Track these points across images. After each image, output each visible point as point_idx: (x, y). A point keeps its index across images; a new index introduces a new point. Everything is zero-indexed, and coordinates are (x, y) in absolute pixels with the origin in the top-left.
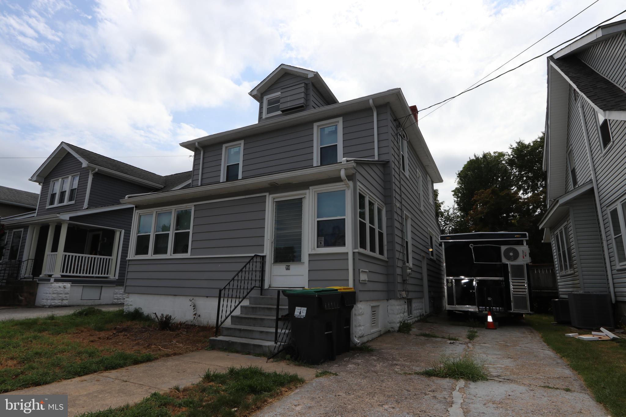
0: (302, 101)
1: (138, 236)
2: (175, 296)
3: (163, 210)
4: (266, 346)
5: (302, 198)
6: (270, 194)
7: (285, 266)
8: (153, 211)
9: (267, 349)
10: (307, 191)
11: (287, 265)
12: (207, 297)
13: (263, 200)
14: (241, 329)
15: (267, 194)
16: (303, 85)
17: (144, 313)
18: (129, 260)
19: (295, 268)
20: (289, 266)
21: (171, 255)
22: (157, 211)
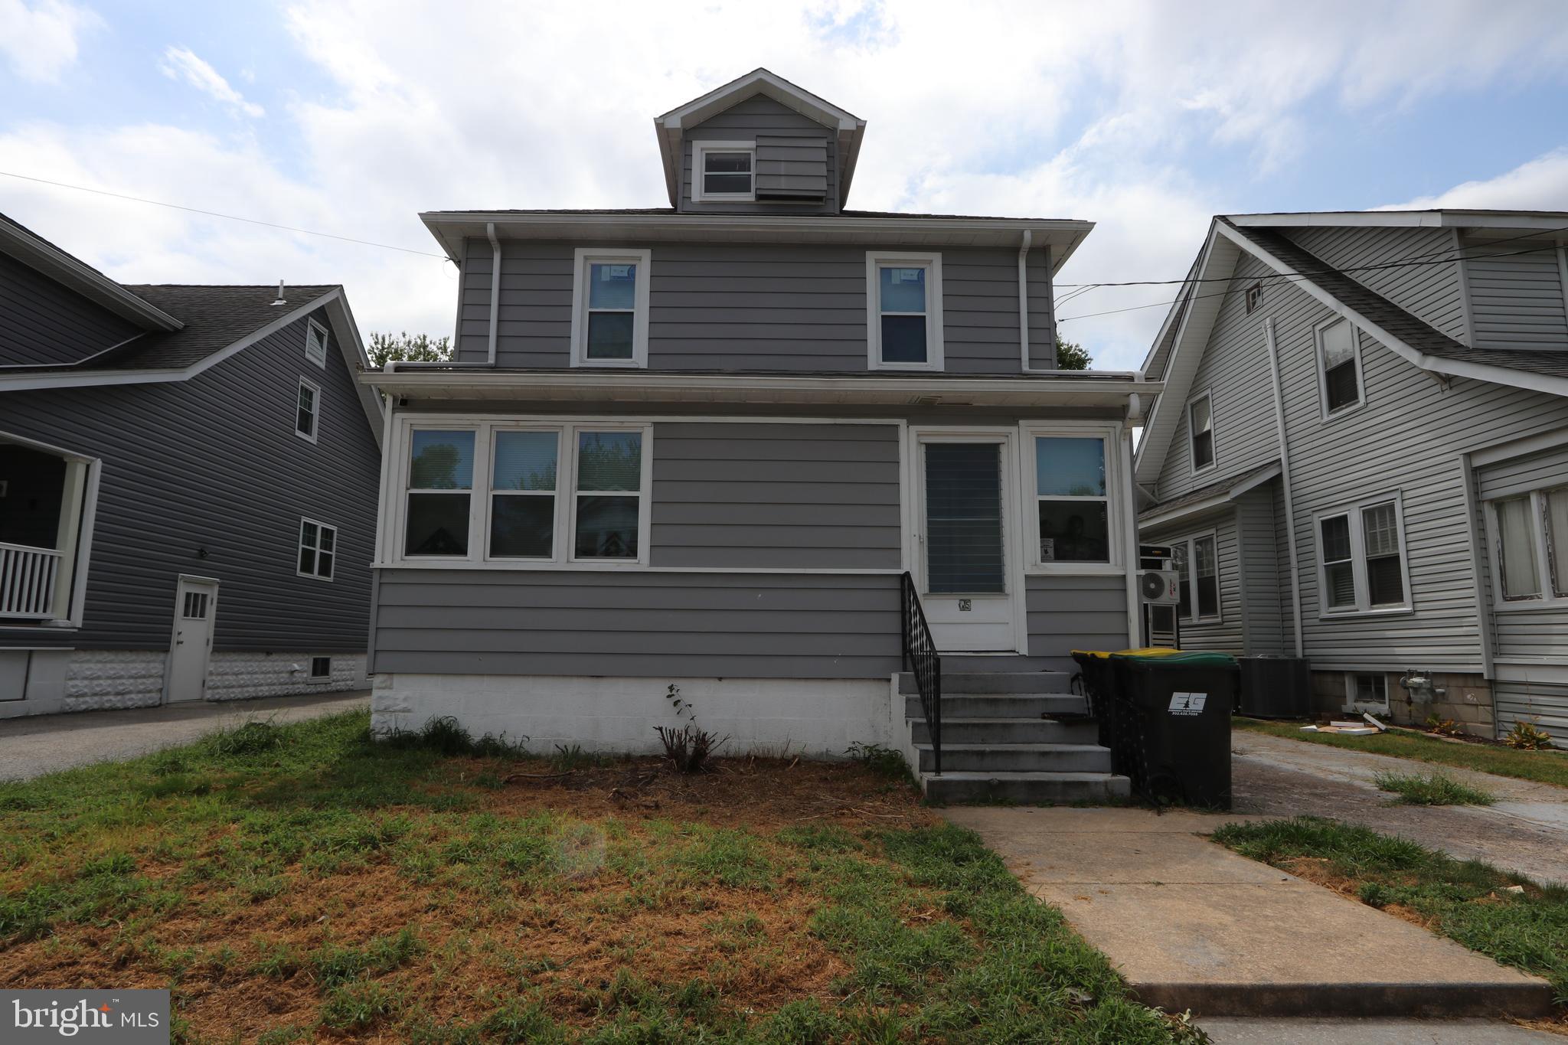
0: (822, 185)
1: (410, 494)
2: (595, 680)
3: (521, 423)
4: (1100, 782)
5: (999, 444)
6: (909, 424)
7: (958, 602)
8: (475, 422)
9: (1103, 789)
10: (1013, 429)
11: (961, 600)
12: (720, 679)
13: (891, 437)
14: (984, 751)
15: (902, 423)
16: (823, 143)
17: (470, 732)
18: (381, 569)
19: (984, 607)
20: (966, 601)
21: (568, 562)
22: (493, 423)
